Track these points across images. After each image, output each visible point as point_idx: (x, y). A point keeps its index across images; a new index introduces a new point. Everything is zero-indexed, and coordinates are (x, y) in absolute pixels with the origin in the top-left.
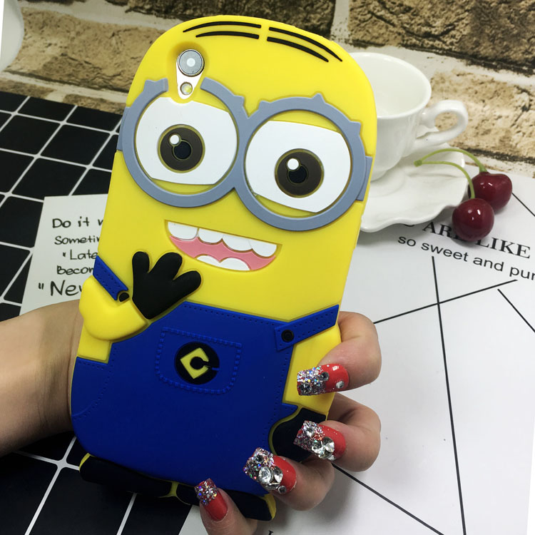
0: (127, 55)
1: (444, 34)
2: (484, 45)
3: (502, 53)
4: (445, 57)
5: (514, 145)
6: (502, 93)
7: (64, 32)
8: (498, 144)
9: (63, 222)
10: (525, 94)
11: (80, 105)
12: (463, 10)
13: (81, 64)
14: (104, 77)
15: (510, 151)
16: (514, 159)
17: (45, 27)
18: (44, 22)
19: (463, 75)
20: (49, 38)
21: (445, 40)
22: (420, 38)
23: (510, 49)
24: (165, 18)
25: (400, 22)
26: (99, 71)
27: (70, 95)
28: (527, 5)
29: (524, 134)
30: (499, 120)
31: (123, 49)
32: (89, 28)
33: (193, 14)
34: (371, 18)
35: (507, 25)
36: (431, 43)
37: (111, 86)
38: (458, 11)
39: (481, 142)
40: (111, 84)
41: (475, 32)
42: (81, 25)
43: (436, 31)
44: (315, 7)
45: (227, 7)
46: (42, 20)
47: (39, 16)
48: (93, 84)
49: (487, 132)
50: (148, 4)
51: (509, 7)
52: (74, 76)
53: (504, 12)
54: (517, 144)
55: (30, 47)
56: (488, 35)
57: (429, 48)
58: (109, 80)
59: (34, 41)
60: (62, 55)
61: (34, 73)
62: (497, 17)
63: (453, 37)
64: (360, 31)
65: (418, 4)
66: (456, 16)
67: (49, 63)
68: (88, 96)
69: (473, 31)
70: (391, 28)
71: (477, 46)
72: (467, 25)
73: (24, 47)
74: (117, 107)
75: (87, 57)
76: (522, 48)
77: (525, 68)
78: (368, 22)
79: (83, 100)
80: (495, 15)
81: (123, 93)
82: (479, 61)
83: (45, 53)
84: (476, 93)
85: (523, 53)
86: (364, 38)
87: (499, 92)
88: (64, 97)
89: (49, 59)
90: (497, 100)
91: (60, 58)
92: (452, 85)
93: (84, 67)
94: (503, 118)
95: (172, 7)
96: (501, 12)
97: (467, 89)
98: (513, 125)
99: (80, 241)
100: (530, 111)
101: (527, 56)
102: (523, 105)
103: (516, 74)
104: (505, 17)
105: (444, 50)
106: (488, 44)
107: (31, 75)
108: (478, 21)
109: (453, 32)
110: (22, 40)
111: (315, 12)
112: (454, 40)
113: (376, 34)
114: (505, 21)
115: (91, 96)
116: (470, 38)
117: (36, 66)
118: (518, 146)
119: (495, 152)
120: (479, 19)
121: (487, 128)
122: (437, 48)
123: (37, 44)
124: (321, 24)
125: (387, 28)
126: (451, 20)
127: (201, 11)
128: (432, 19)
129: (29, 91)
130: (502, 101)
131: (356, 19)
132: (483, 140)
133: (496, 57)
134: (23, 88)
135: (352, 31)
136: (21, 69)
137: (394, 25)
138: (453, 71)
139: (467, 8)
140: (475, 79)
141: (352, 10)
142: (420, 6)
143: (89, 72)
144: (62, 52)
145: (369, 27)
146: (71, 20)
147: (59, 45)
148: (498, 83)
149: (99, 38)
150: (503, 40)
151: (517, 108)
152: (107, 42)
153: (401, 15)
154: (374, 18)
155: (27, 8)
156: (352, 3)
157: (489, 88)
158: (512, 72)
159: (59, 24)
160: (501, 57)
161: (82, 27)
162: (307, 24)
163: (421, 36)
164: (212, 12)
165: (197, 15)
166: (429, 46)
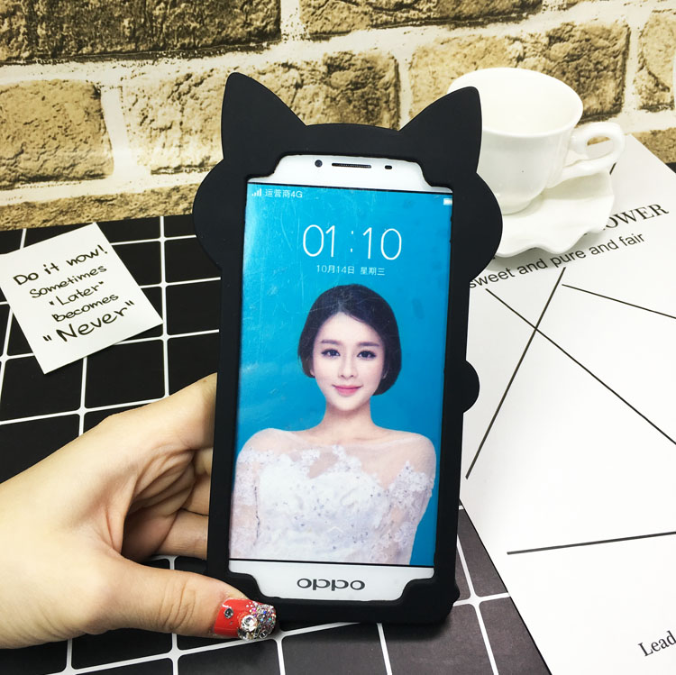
0: (16, 122)
3: (488, 5)
4: (424, 27)
6: (493, 49)
19: (448, 41)
21: (421, 7)
22: (391, 13)
24: (55, 63)
33: (93, 51)
36: (405, 15)
44: (254, 4)
45: (137, 33)
50: (25, 50)
57: (404, 22)
63: (429, 1)
64: (317, 20)
70: (354, 8)
71: (458, 6)
78: (324, 8)
82: (463, 22)
84: (465, 56)
86: (324, 29)
87: (490, 48)
92: (438, 55)
95: (62, 48)
97: (454, 55)
102: (517, 56)
103: (505, 24)
105: (422, 19)
111: (256, 11)
112: (432, 5)
113: (337, 21)
122: (413, 20)
124: (267, 24)
125: (349, 9)
127: (103, 46)
130: (495, 57)
131: (309, 6)
133: (481, 12)
135: (307, 22)
137: (356, 3)
138: (435, 41)
140: (462, 43)
145: (327, 14)
148: (487, 40)
151: (511, 60)
154: (331, 1)
157: (479, 47)
158: (501, 24)
160: (487, 10)
162: (249, 29)
163: (392, 10)
164: (117, 44)
165: (98, 51)
166: (403, 19)
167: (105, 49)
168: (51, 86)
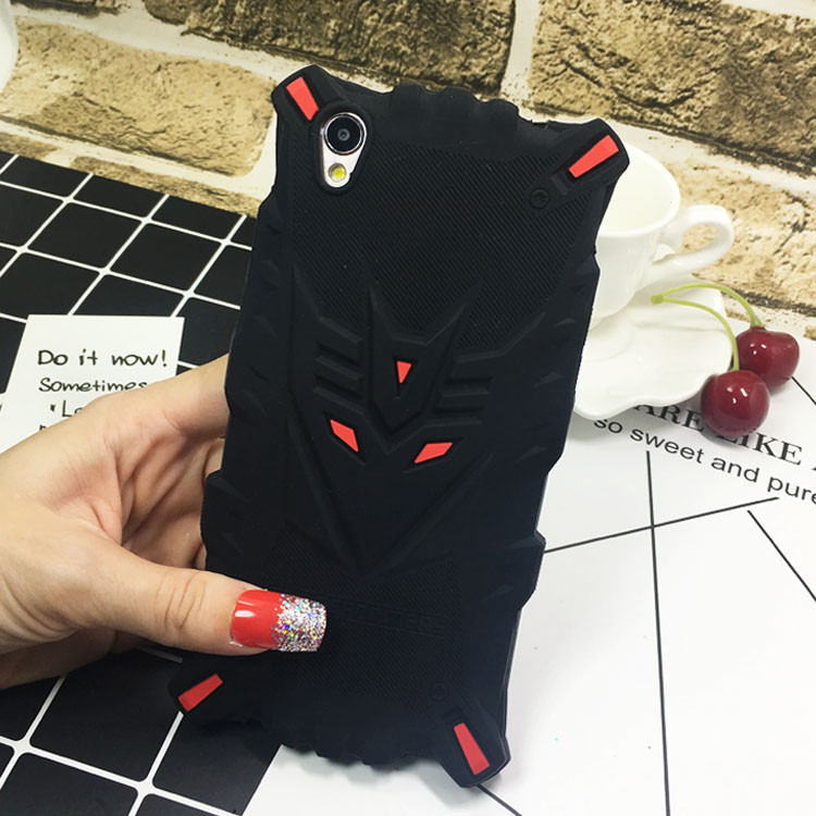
0: (178, 101)
1: (675, 103)
2: (738, 124)
3: (766, 138)
4: (676, 138)
5: (777, 282)
6: (763, 201)
7: (80, 59)
8: (753, 280)
9: (55, 356)
10: (797, 203)
11: (97, 174)
12: (708, 69)
13: (104, 111)
14: (139, 132)
15: (771, 291)
16: (776, 304)
17: (52, 49)
18: (50, 40)
19: (704, 168)
20: (54, 66)
21: (678, 113)
22: (639, 107)
23: (777, 133)
24: (243, 48)
25: (609, 80)
26: (132, 124)
27: (82, 158)
28: (808, 67)
29: (794, 266)
30: (757, 242)
31: (174, 92)
32: (121, 55)
33: (288, 45)
34: (565, 70)
35: (774, 96)
36: (656, 115)
37: (149, 147)
38: (700, 69)
39: (725, 274)
40: (149, 144)
41: (726, 103)
42: (110, 50)
43: (664, 97)
44: (479, 48)
45: (340, 39)
46: (47, 39)
47: (43, 32)
48: (120, 143)
49: (736, 260)
50: (217, 24)
51: (779, 67)
52: (90, 129)
53: (772, 76)
54: (782, 282)
55: (24, 79)
56: (745, 110)
57: (652, 123)
58: (147, 139)
59: (33, 70)
60: (75, 94)
61: (26, 120)
62: (759, 83)
63: (691, 108)
64: (547, 89)
65: (639, 55)
66: (696, 76)
67: (53, 105)
68: (111, 161)
69: (722, 101)
70: (595, 88)
71: (727, 126)
72: (712, 91)
73: (14, 79)
74: (157, 181)
75: (115, 100)
76: (796, 132)
77: (800, 164)
78: (559, 77)
79: (102, 166)
80: (756, 80)
81: (167, 161)
82: (729, 149)
83: (48, 90)
84: (722, 198)
85: (798, 141)
86: (552, 102)
87: (758, 198)
88: (72, 160)
89: (53, 100)
90: (754, 212)
91: (72, 98)
92: (686, 183)
93: (108, 116)
94: (763, 239)
95: (256, 32)
96: (767, 75)
97: (708, 191)
98: (778, 251)
99: (80, 388)
100: (805, 232)
101: (804, 146)
102: (794, 221)
103: (785, 172)
104: (772, 84)
105: (676, 127)
106: (745, 123)
107: (22, 122)
108: (730, 87)
109: (690, 102)
110: (14, 67)
111: (478, 56)
112: (693, 114)
113: (571, 96)
114: (772, 90)
115: (116, 162)
116: (717, 113)
117: (31, 109)
118: (783, 284)
119: (747, 292)
120: (733, 84)
121: (736, 254)
122: (664, 125)
123: (36, 75)
124: (487, 75)
125: (589, 87)
126: (690, 83)
127: (300, 42)
128: (659, 79)
129: (18, 147)
130: (762, 213)
131: (542, 70)
132: (730, 272)
133: (756, 144)
134: (8, 142)
135: (535, 88)
136: (8, 112)
137: (599, 84)
138: (687, 161)
139: (713, 65)
140: (721, 177)
141: (535, 56)
142: (640, 58)
143: (116, 124)
144: (75, 90)
145: (561, 85)
146: (93, 41)
147: (71, 78)
148: (757, 186)
149: (136, 72)
150: (768, 118)
151: (784, 225)
152: (148, 79)
153: (612, 69)
154: (569, 71)
155: (26, 17)
156: (537, 46)
157: (744, 192)
158: (780, 170)
159: (73, 46)
160: (763, 144)
161: (111, 54)
162: (464, 73)
163: (641, 105)
164: (316, 44)
165: (293, 47)
166: (652, 120)
167: (301, 47)
168: (231, 73)
